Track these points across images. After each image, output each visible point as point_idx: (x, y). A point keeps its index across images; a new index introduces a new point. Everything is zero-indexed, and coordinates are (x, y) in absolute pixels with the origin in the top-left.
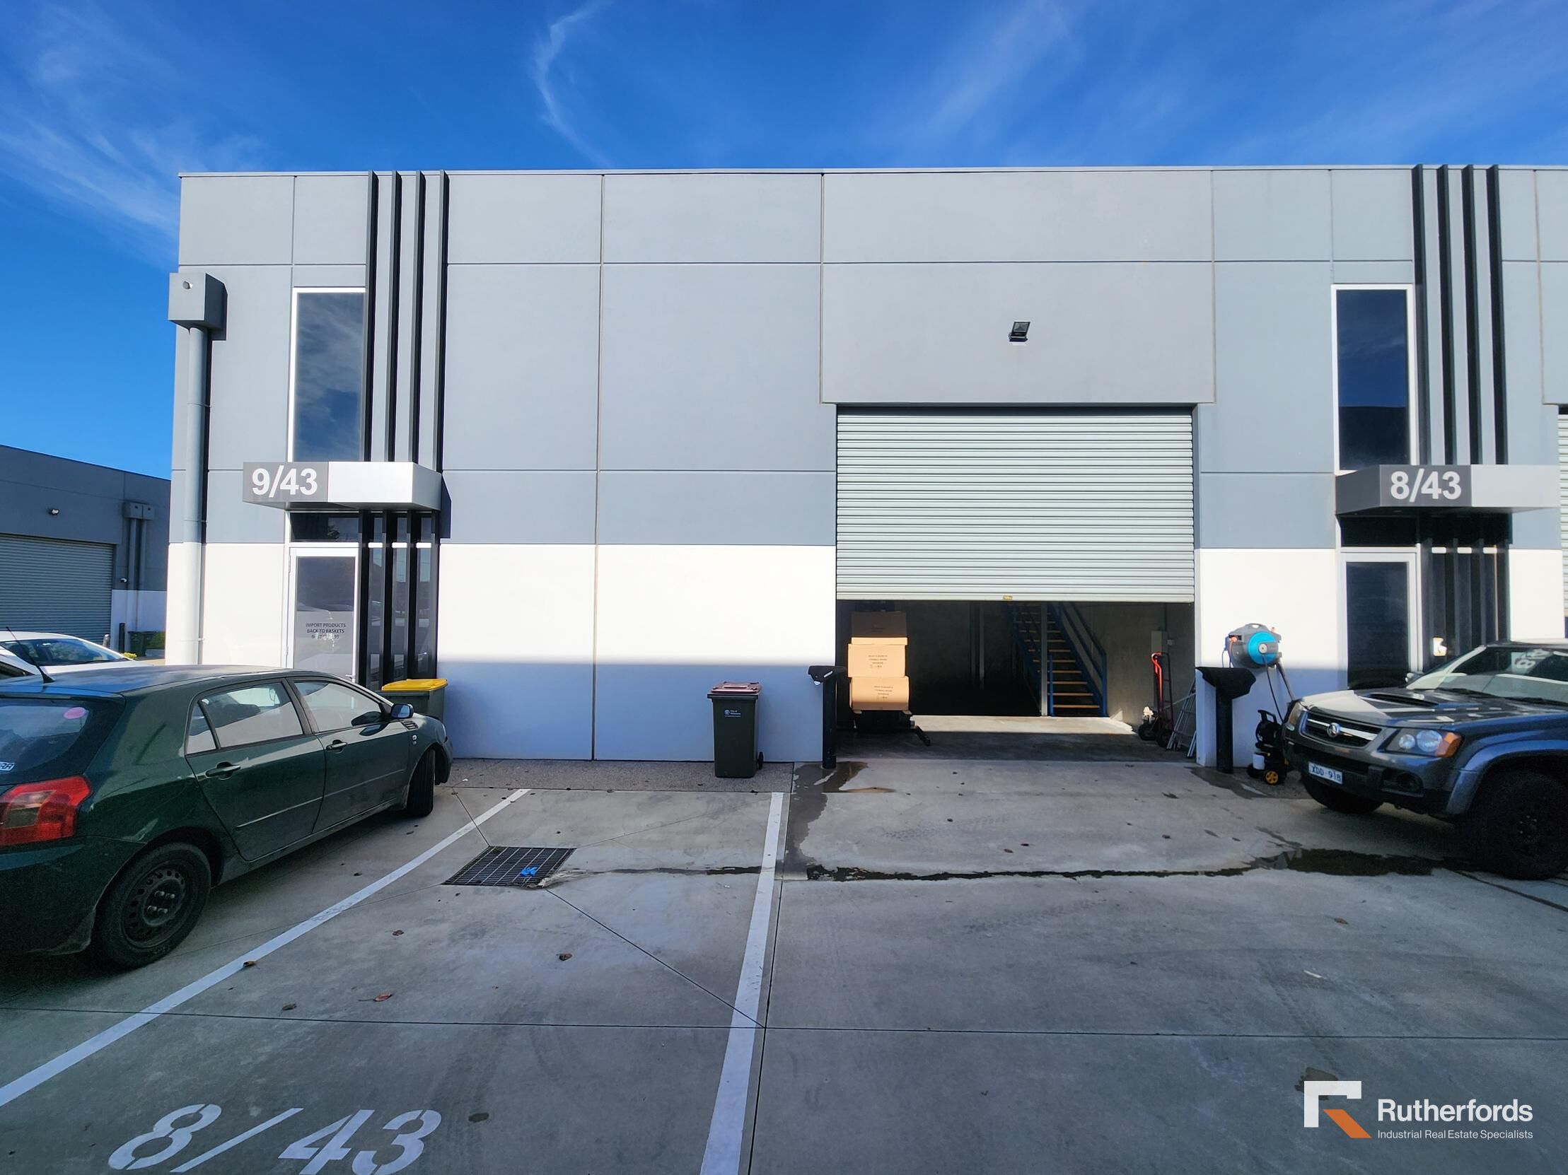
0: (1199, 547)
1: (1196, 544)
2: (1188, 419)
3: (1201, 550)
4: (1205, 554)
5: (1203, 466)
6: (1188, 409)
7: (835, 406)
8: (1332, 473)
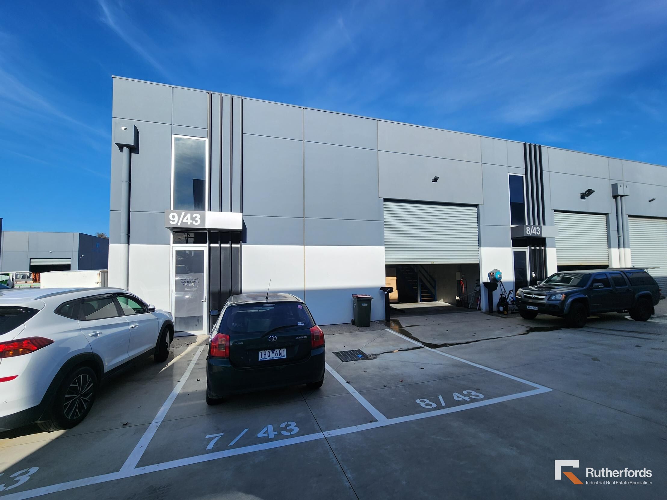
0: (481, 247)
1: (480, 246)
2: (476, 209)
3: (482, 248)
4: (483, 249)
5: (481, 223)
6: (476, 206)
7: (383, 199)
8: (510, 226)
